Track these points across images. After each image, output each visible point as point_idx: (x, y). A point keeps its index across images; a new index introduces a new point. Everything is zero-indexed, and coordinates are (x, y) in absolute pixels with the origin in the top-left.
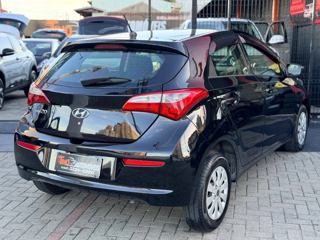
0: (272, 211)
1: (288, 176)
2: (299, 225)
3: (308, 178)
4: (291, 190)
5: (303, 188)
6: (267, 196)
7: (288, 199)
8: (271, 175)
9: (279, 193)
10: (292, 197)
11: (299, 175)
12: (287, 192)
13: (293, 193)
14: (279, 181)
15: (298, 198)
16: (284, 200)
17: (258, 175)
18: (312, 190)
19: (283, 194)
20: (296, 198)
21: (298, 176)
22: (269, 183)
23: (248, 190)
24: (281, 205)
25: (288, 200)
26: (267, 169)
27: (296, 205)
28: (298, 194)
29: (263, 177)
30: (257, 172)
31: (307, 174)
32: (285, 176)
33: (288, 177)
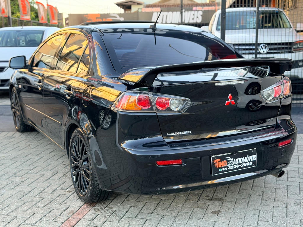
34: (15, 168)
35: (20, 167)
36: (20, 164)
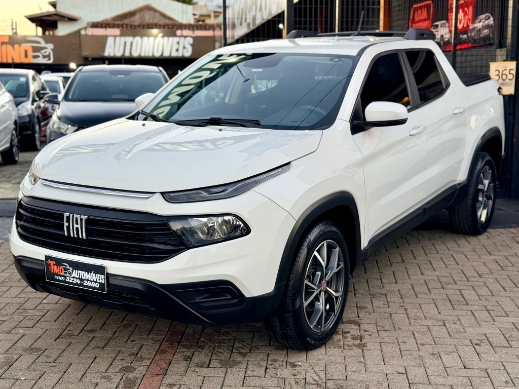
0: (434, 298)
1: (441, 258)
2: (471, 311)
3: (467, 260)
4: (451, 275)
5: (465, 272)
6: (422, 282)
7: (449, 284)
8: (420, 258)
9: (436, 278)
10: (453, 282)
11: (455, 257)
12: (446, 276)
13: (454, 278)
14: (432, 265)
15: (461, 283)
16: (445, 286)
17: (404, 259)
18: (477, 274)
19: (442, 280)
20: (459, 283)
21: (454, 259)
22: (421, 268)
23: (396, 277)
24: (442, 291)
25: (450, 286)
26: (412, 251)
27: (462, 291)
28: (460, 279)
29: (411, 261)
30: (401, 255)
31: (466, 256)
32: (438, 259)
33: (442, 260)
34: (15, 297)
35: (23, 295)
36: (19, 292)
